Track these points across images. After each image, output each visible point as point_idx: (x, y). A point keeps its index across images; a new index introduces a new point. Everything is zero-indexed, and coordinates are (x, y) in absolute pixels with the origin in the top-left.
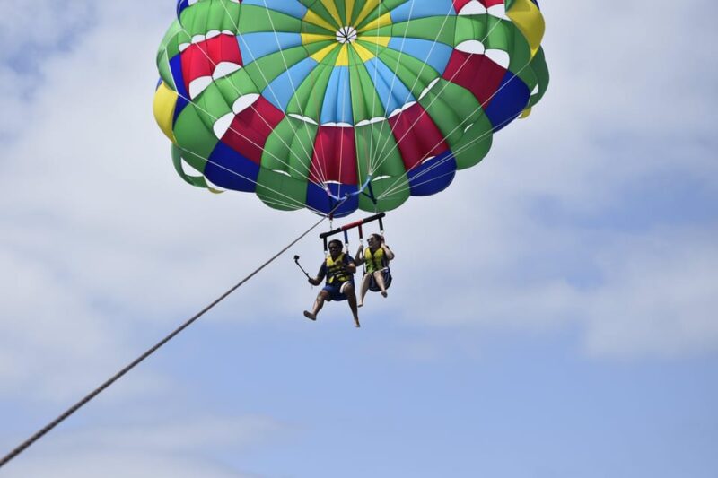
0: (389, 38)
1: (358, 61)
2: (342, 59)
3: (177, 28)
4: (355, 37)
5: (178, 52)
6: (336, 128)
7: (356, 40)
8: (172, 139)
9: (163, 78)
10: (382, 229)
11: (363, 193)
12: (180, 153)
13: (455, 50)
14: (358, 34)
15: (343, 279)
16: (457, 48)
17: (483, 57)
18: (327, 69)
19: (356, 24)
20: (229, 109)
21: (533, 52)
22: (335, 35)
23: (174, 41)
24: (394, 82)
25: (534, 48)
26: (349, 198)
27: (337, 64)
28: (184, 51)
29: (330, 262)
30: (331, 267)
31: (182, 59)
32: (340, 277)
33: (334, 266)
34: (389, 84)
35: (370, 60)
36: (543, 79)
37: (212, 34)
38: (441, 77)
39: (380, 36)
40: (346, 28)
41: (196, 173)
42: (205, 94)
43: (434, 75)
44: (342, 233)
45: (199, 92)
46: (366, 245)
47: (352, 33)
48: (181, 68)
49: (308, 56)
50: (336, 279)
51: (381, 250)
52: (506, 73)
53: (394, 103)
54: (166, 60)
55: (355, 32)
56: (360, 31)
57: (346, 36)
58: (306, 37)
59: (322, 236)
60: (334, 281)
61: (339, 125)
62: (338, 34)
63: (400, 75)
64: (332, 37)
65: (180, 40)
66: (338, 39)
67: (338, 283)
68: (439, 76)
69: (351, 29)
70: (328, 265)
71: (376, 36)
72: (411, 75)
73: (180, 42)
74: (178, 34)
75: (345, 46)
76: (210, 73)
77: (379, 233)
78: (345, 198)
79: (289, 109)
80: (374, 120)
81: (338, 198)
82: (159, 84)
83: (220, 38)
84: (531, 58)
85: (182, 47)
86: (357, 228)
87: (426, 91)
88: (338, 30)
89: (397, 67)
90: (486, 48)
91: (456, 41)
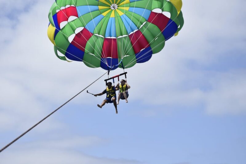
0: (129, 8)
1: (118, 16)
2: (112, 15)
3: (55, 5)
4: (117, 7)
5: (56, 13)
6: (111, 39)
7: (117, 8)
8: (54, 44)
9: (50, 22)
10: (126, 78)
11: (119, 65)
12: (57, 48)
13: (152, 12)
14: (118, 6)
15: (112, 95)
16: (153, 11)
17: (161, 14)
18: (107, 18)
19: (117, 3)
20: (73, 32)
21: (179, 13)
22: (110, 7)
23: (54, 9)
24: (131, 23)
25: (179, 11)
26: (114, 67)
27: (111, 17)
28: (58, 13)
29: (108, 90)
30: (108, 91)
31: (57, 15)
32: (111, 95)
33: (109, 91)
34: (129, 23)
35: (122, 15)
36: (182, 22)
37: (68, 6)
38: (147, 21)
39: (125, 7)
40: (114, 4)
41: (63, 55)
42: (65, 27)
43: (145, 20)
44: (112, 79)
45: (63, 27)
46: (120, 84)
47: (116, 6)
48: (57, 19)
49: (101, 14)
50: (110, 96)
51: (125, 85)
52: (170, 20)
53: (131, 30)
54: (51, 16)
55: (117, 6)
56: (119, 5)
57: (114, 7)
58: (100, 7)
59: (105, 80)
60: (109, 96)
61: (112, 38)
62: (111, 6)
63: (133, 20)
64: (109, 8)
65: (56, 8)
66: (111, 8)
67: (110, 97)
68: (146, 21)
69: (116, 5)
70: (107, 90)
71: (124, 7)
72: (137, 21)
73: (56, 9)
74: (56, 7)
75: (114, 11)
76: (67, 20)
77: (125, 79)
78: (113, 67)
79: (94, 32)
80: (124, 36)
81: (111, 67)
82: (49, 24)
83: (70, 8)
84: (178, 15)
85: (57, 11)
86: (117, 77)
87: (142, 26)
88: (111, 5)
89: (132, 18)
90: (162, 11)
91: (152, 9)
